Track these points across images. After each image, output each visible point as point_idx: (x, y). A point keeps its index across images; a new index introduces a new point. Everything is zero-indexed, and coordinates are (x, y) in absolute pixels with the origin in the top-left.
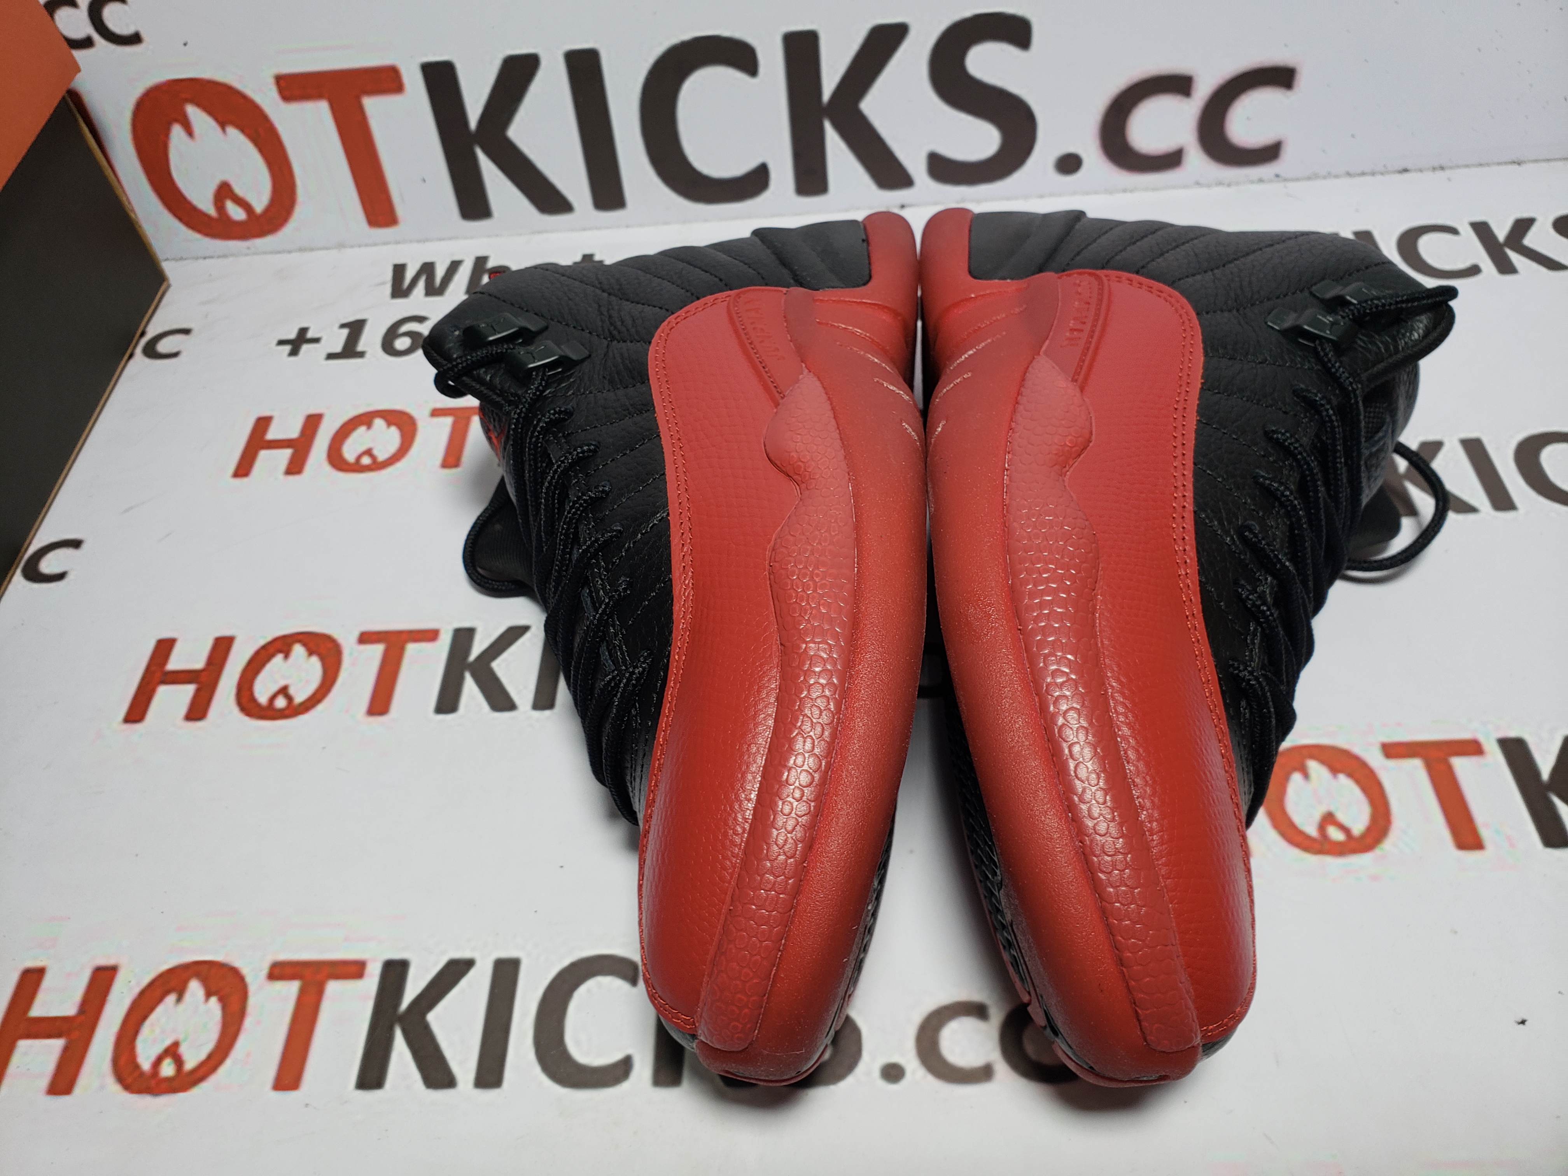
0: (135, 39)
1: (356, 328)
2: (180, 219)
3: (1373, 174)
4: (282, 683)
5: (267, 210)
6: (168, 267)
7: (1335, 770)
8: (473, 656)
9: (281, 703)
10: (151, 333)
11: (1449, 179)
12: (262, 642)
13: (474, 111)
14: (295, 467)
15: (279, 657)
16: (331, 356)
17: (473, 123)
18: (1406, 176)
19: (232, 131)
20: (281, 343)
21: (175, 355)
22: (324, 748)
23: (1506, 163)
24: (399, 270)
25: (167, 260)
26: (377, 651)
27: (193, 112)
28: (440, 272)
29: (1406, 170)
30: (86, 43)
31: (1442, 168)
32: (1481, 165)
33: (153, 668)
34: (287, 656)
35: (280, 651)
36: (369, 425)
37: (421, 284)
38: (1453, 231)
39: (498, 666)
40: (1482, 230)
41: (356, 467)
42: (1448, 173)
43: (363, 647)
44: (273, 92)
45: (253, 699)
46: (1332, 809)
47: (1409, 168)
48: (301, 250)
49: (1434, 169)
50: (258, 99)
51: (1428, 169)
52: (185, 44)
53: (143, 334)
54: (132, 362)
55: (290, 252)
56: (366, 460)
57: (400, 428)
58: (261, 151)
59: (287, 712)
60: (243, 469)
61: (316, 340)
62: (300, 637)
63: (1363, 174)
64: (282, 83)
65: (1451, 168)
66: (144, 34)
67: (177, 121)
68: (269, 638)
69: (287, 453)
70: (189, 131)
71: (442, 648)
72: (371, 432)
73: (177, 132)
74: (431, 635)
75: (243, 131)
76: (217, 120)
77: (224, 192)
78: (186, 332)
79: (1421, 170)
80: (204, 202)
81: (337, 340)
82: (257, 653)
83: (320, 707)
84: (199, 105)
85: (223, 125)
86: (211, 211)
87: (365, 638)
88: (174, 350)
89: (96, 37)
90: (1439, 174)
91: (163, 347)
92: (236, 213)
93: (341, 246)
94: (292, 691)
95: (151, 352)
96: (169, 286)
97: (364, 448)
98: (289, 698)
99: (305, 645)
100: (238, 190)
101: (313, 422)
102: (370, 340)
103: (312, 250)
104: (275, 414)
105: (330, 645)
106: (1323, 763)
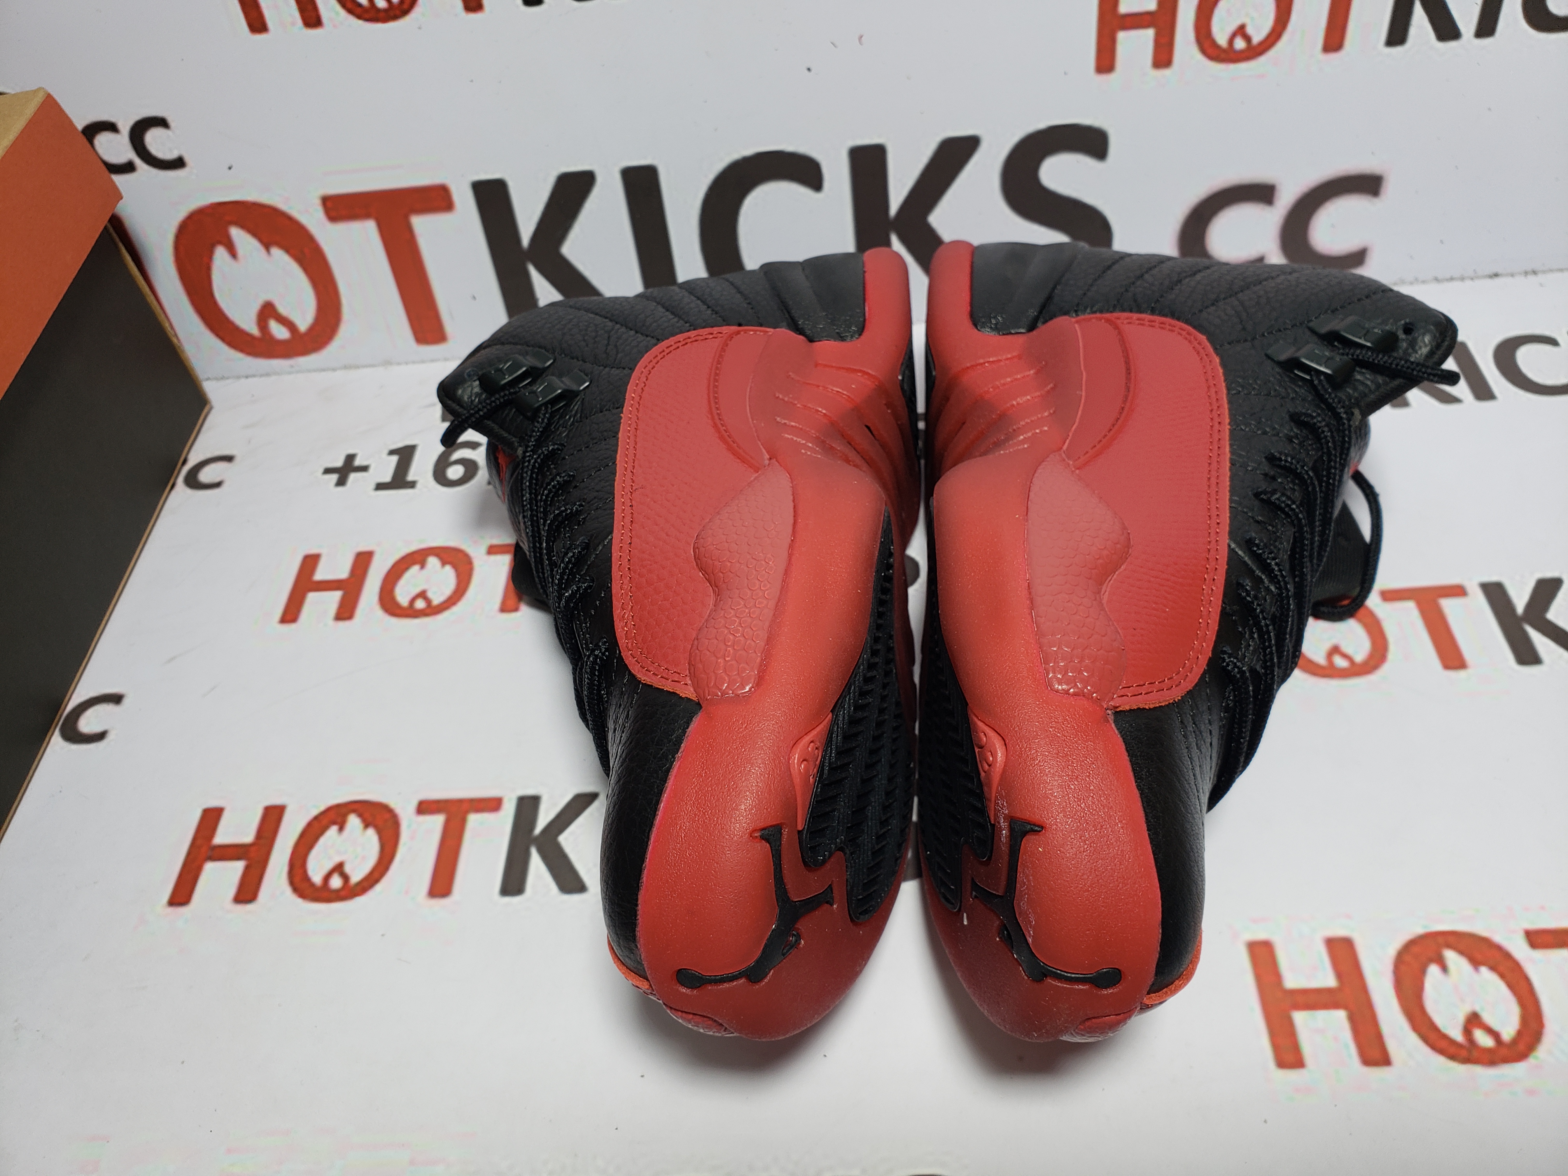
0: (178, 163)
1: (405, 455)
2: (223, 339)
3: (1462, 279)
4: (337, 860)
5: (312, 329)
6: (210, 388)
7: (1476, 963)
8: (539, 829)
9: (336, 882)
10: (193, 460)
11: (1541, 285)
12: (315, 812)
13: (526, 228)
14: (345, 612)
15: (334, 829)
16: (380, 487)
17: (525, 240)
18: (1497, 281)
19: (276, 252)
20: (328, 471)
21: (218, 485)
22: (383, 935)
25: (208, 379)
26: (437, 822)
27: (237, 234)
29: (1496, 275)
30: (129, 168)
31: (1535, 273)
33: (199, 842)
34: (341, 829)
35: (334, 823)
36: (423, 565)
38: (1554, 342)
39: (566, 839)
41: (410, 612)
42: (1541, 278)
43: (422, 818)
44: (319, 213)
45: (306, 878)
46: (1478, 1009)
47: (1500, 271)
48: (346, 367)
49: (1526, 273)
50: (303, 219)
51: (1520, 274)
52: (230, 168)
53: (185, 462)
54: (173, 493)
55: (334, 370)
56: (420, 604)
57: (454, 566)
58: (306, 270)
59: (343, 893)
60: (290, 615)
61: (364, 469)
62: (356, 806)
63: (1452, 279)
64: (329, 204)
65: (1544, 272)
66: (187, 159)
67: (220, 243)
68: (322, 808)
69: (337, 595)
70: (233, 253)
71: (505, 819)
72: (425, 572)
73: (220, 254)
74: (493, 805)
75: (288, 251)
76: (261, 241)
77: (268, 311)
78: (229, 459)
79: (1512, 275)
80: (247, 321)
81: (385, 469)
82: (310, 825)
83: (378, 887)
84: (243, 227)
85: (267, 246)
86: (253, 329)
87: (425, 808)
88: (217, 480)
89: (138, 162)
90: (1531, 278)
91: (205, 476)
92: (279, 332)
93: (387, 363)
94: (347, 869)
95: (193, 482)
96: (211, 408)
97: (417, 590)
98: (345, 878)
99: (360, 815)
100: (282, 310)
101: (363, 560)
102: (421, 469)
103: (357, 367)
104: (323, 551)
105: (387, 816)
106: (1461, 952)
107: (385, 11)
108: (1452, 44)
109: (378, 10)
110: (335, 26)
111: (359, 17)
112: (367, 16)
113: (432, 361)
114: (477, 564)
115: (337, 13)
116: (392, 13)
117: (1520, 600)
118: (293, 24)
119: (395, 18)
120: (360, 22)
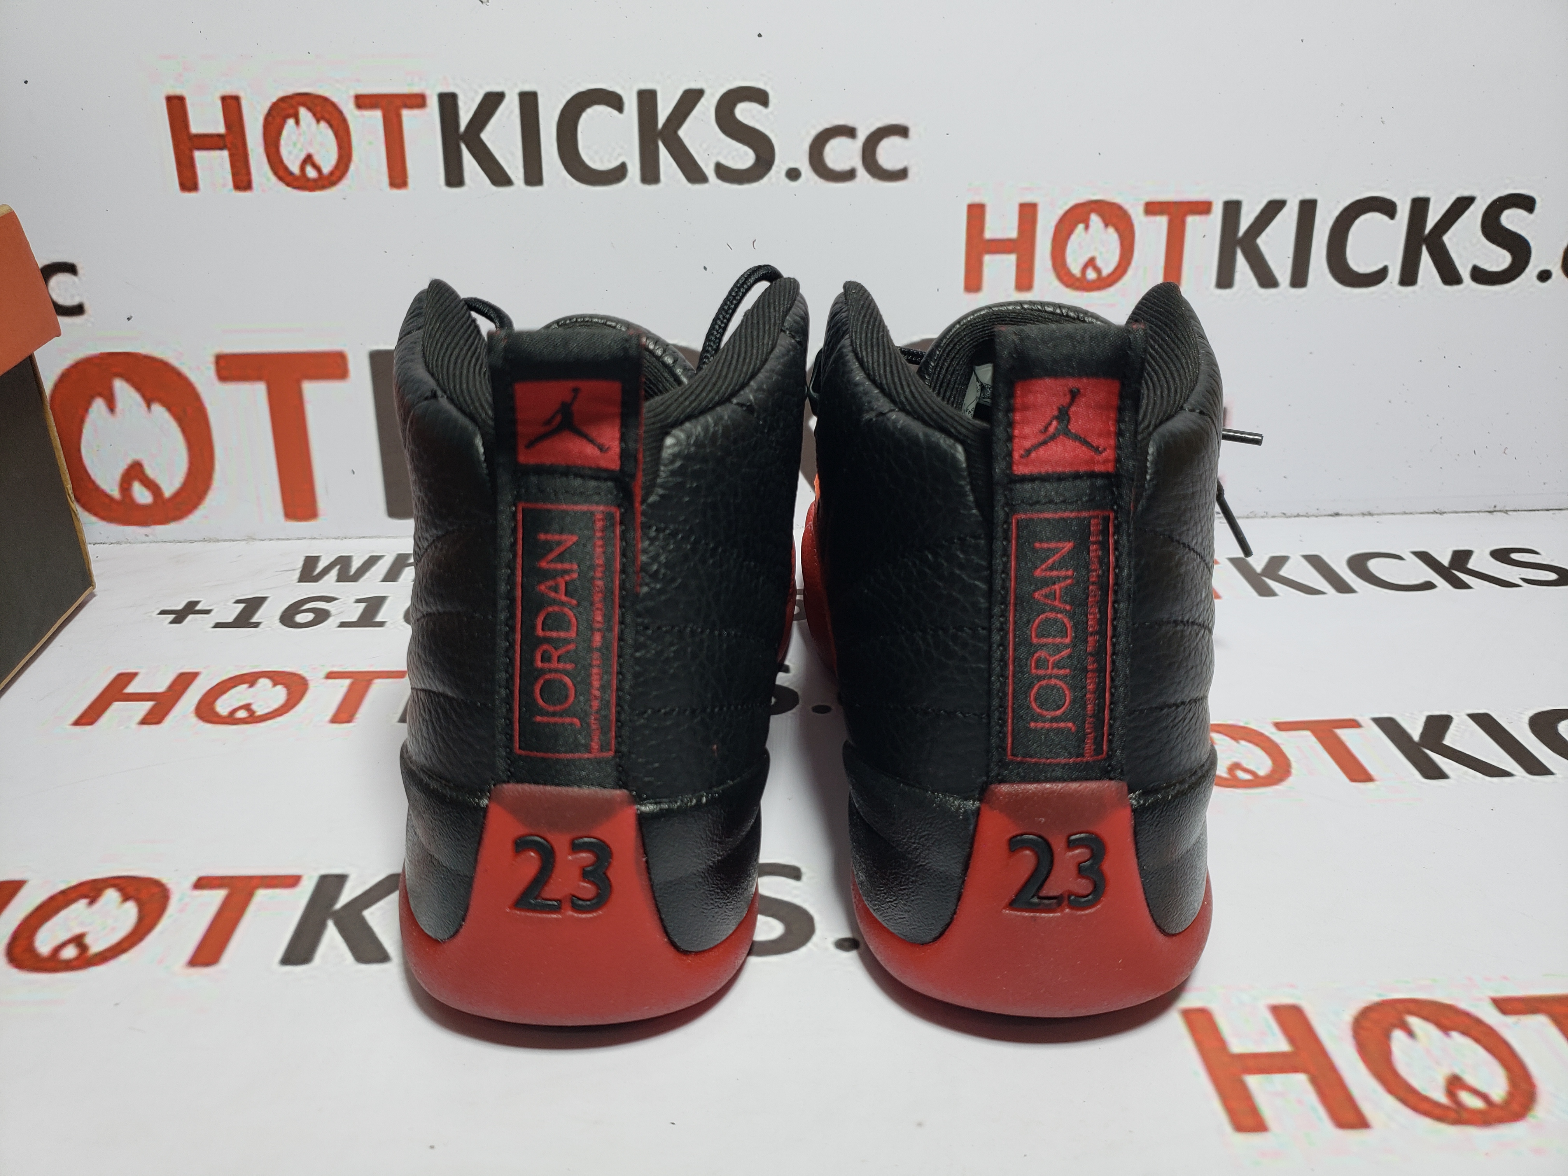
0: (77, 310)
1: (253, 605)
3: (1307, 516)
4: (77, 931)
5: (177, 494)
7: (1445, 1029)
8: (339, 905)
9: (70, 952)
11: (1379, 522)
12: (63, 886)
14: (152, 719)
15: (83, 902)
16: (218, 625)
18: (1339, 518)
19: (158, 409)
20: (163, 612)
22: (117, 1004)
23: (1428, 513)
24: (310, 562)
26: (216, 896)
27: (121, 387)
28: (356, 565)
29: (1337, 514)
31: (1370, 514)
32: (1405, 513)
34: (92, 902)
35: (85, 897)
36: (252, 684)
37: (334, 573)
38: (1399, 558)
40: (1425, 557)
41: (227, 720)
42: (1377, 518)
43: (198, 893)
44: (210, 371)
45: (30, 950)
47: (1339, 512)
48: (204, 540)
49: (1363, 515)
50: (193, 377)
51: (1358, 515)
52: (129, 319)
56: (242, 714)
57: (286, 686)
58: (184, 431)
59: (74, 963)
60: (87, 719)
61: (207, 612)
62: (117, 882)
63: (1298, 515)
64: (222, 363)
65: (1378, 514)
66: (87, 307)
67: (101, 395)
68: (74, 882)
69: (148, 704)
70: (111, 406)
71: (302, 895)
72: (251, 690)
73: (98, 406)
74: (291, 881)
75: (169, 409)
76: (144, 396)
77: (134, 472)
79: (1352, 515)
80: (109, 481)
81: (230, 612)
82: (52, 899)
83: (124, 958)
84: (129, 380)
85: (149, 403)
86: (115, 492)
87: (202, 883)
90: (1369, 518)
92: (142, 496)
93: (251, 538)
94: (88, 940)
97: (241, 704)
98: (83, 948)
99: (121, 890)
100: (150, 472)
101: (184, 681)
102: (268, 615)
103: (218, 541)
104: (142, 671)
105: (155, 890)
106: (1426, 1018)
107: (315, 180)
108: (1272, 291)
109: (308, 180)
110: (263, 191)
111: (288, 184)
112: (295, 184)
113: (298, 539)
114: (312, 686)
115: (268, 180)
116: (320, 183)
117: (1415, 732)
118: (224, 185)
119: (323, 187)
120: (289, 189)
